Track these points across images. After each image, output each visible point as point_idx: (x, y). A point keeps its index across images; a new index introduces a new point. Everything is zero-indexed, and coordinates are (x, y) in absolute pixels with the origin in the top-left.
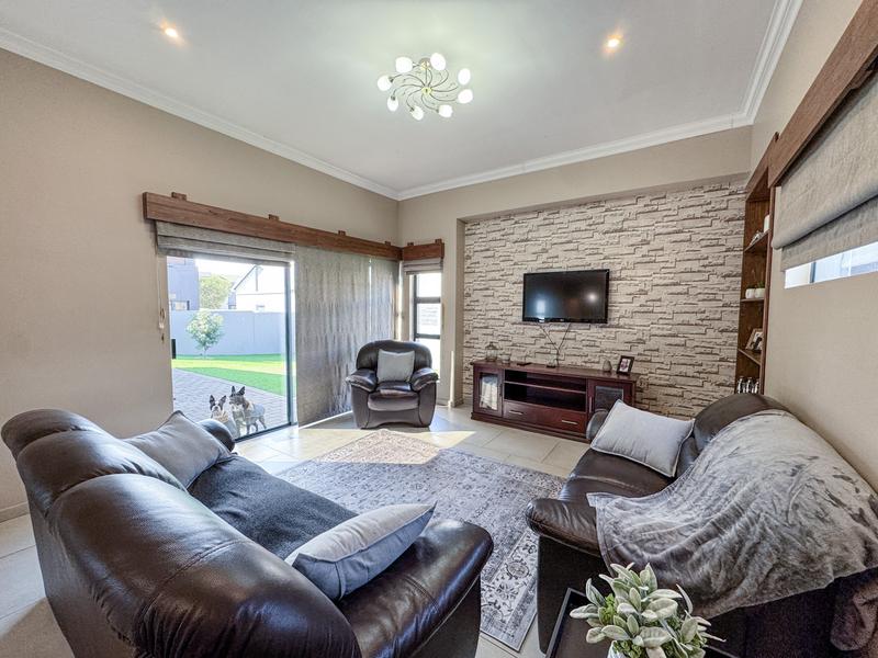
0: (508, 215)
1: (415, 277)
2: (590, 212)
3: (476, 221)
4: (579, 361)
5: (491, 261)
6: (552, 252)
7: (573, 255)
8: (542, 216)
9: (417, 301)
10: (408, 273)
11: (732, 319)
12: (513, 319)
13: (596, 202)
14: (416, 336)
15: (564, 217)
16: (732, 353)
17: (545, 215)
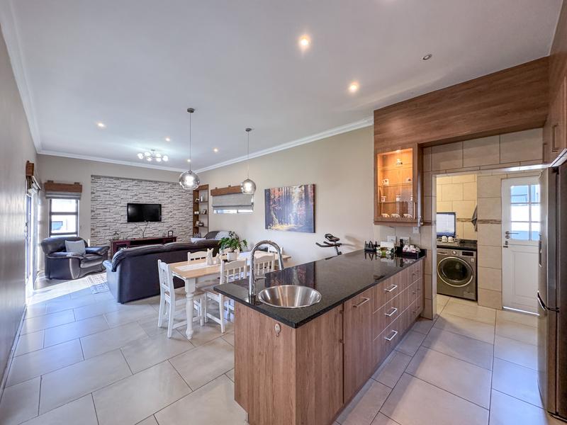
0: (118, 179)
1: (51, 201)
2: (154, 185)
3: (99, 177)
4: (151, 235)
5: (108, 196)
6: (140, 196)
7: (148, 198)
8: (134, 182)
9: (51, 214)
10: (47, 198)
11: (191, 219)
12: (121, 222)
13: (156, 182)
14: (51, 234)
15: (143, 184)
16: (192, 227)
17: (136, 181)
